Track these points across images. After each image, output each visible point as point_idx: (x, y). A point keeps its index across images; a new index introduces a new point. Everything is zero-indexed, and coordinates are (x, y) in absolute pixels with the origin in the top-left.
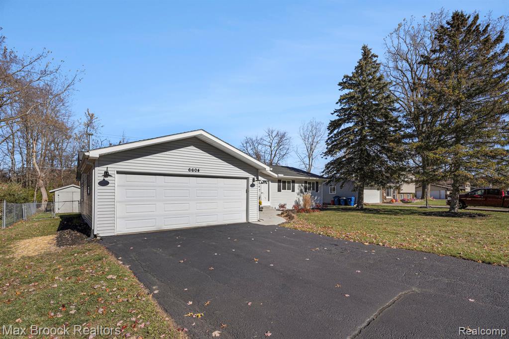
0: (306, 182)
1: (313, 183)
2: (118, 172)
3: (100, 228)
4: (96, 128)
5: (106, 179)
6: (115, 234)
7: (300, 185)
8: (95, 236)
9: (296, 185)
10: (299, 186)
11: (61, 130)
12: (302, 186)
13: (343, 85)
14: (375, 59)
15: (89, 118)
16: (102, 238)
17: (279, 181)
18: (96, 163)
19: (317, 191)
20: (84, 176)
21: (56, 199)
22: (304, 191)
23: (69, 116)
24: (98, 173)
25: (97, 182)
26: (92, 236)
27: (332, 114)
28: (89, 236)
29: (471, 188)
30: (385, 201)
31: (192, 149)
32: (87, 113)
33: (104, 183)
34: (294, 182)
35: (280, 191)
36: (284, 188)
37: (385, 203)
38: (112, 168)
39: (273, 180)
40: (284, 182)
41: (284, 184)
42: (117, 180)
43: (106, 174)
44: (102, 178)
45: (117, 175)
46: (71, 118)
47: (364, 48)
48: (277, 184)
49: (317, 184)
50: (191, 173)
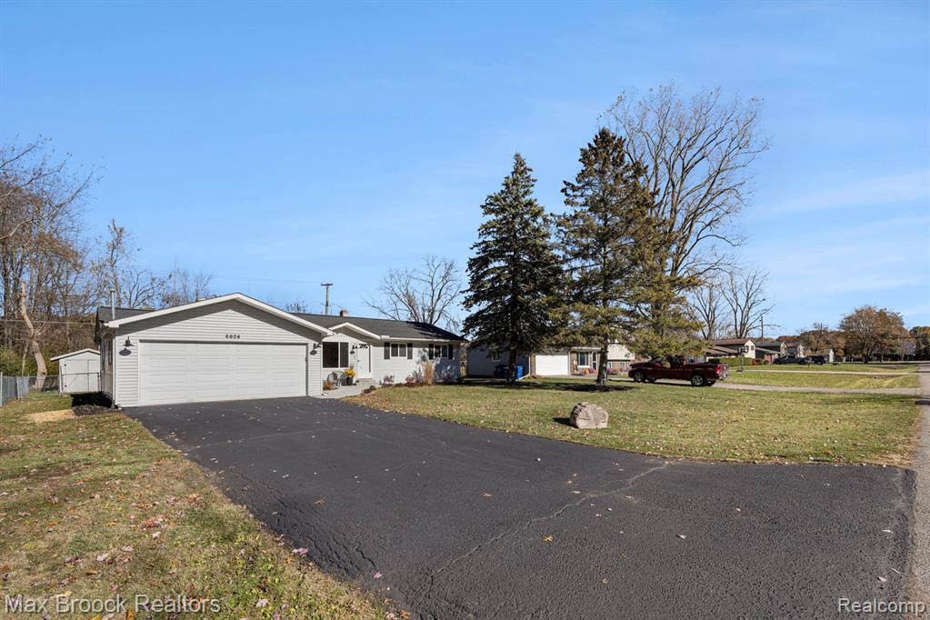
0: (431, 346)
1: (444, 347)
2: (141, 341)
3: (121, 398)
4: (126, 252)
5: (127, 348)
6: (139, 405)
7: (421, 349)
8: (116, 407)
9: (415, 350)
10: (420, 352)
11: (66, 255)
12: (425, 351)
13: (488, 209)
14: (529, 173)
15: (116, 236)
16: (123, 409)
17: (387, 344)
18: (116, 333)
19: (451, 357)
20: (105, 341)
21: (63, 371)
22: (428, 358)
23: (78, 231)
24: (119, 343)
25: (118, 351)
26: (113, 406)
27: (472, 249)
28: (109, 407)
29: (756, 351)
30: (575, 372)
31: (230, 312)
32: (112, 227)
33: (125, 353)
34: (410, 345)
35: (388, 358)
36: (395, 354)
37: (574, 375)
38: (134, 337)
39: (377, 343)
40: (395, 346)
41: (392, 348)
42: (139, 349)
43: (128, 344)
44: (124, 348)
45: (140, 345)
46: (82, 235)
47: (517, 156)
48: (383, 348)
49: (451, 347)
50: (229, 340)
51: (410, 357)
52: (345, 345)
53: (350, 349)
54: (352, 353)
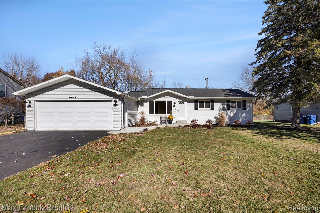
0: (228, 101)
1: (239, 102)
2: (37, 101)
3: (28, 126)
5: (30, 104)
6: (36, 130)
7: (222, 103)
8: (27, 130)
9: (216, 104)
10: (220, 105)
12: (224, 104)
17: (196, 101)
19: (244, 109)
22: (226, 108)
24: (27, 102)
31: (72, 85)
33: (29, 106)
34: (213, 101)
35: (197, 109)
36: (202, 107)
39: (189, 101)
40: (201, 102)
42: (35, 105)
48: (193, 103)
49: (245, 102)
50: (71, 99)
51: (212, 108)
52: (170, 102)
53: (173, 105)
54: (174, 106)
